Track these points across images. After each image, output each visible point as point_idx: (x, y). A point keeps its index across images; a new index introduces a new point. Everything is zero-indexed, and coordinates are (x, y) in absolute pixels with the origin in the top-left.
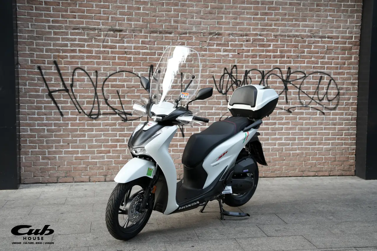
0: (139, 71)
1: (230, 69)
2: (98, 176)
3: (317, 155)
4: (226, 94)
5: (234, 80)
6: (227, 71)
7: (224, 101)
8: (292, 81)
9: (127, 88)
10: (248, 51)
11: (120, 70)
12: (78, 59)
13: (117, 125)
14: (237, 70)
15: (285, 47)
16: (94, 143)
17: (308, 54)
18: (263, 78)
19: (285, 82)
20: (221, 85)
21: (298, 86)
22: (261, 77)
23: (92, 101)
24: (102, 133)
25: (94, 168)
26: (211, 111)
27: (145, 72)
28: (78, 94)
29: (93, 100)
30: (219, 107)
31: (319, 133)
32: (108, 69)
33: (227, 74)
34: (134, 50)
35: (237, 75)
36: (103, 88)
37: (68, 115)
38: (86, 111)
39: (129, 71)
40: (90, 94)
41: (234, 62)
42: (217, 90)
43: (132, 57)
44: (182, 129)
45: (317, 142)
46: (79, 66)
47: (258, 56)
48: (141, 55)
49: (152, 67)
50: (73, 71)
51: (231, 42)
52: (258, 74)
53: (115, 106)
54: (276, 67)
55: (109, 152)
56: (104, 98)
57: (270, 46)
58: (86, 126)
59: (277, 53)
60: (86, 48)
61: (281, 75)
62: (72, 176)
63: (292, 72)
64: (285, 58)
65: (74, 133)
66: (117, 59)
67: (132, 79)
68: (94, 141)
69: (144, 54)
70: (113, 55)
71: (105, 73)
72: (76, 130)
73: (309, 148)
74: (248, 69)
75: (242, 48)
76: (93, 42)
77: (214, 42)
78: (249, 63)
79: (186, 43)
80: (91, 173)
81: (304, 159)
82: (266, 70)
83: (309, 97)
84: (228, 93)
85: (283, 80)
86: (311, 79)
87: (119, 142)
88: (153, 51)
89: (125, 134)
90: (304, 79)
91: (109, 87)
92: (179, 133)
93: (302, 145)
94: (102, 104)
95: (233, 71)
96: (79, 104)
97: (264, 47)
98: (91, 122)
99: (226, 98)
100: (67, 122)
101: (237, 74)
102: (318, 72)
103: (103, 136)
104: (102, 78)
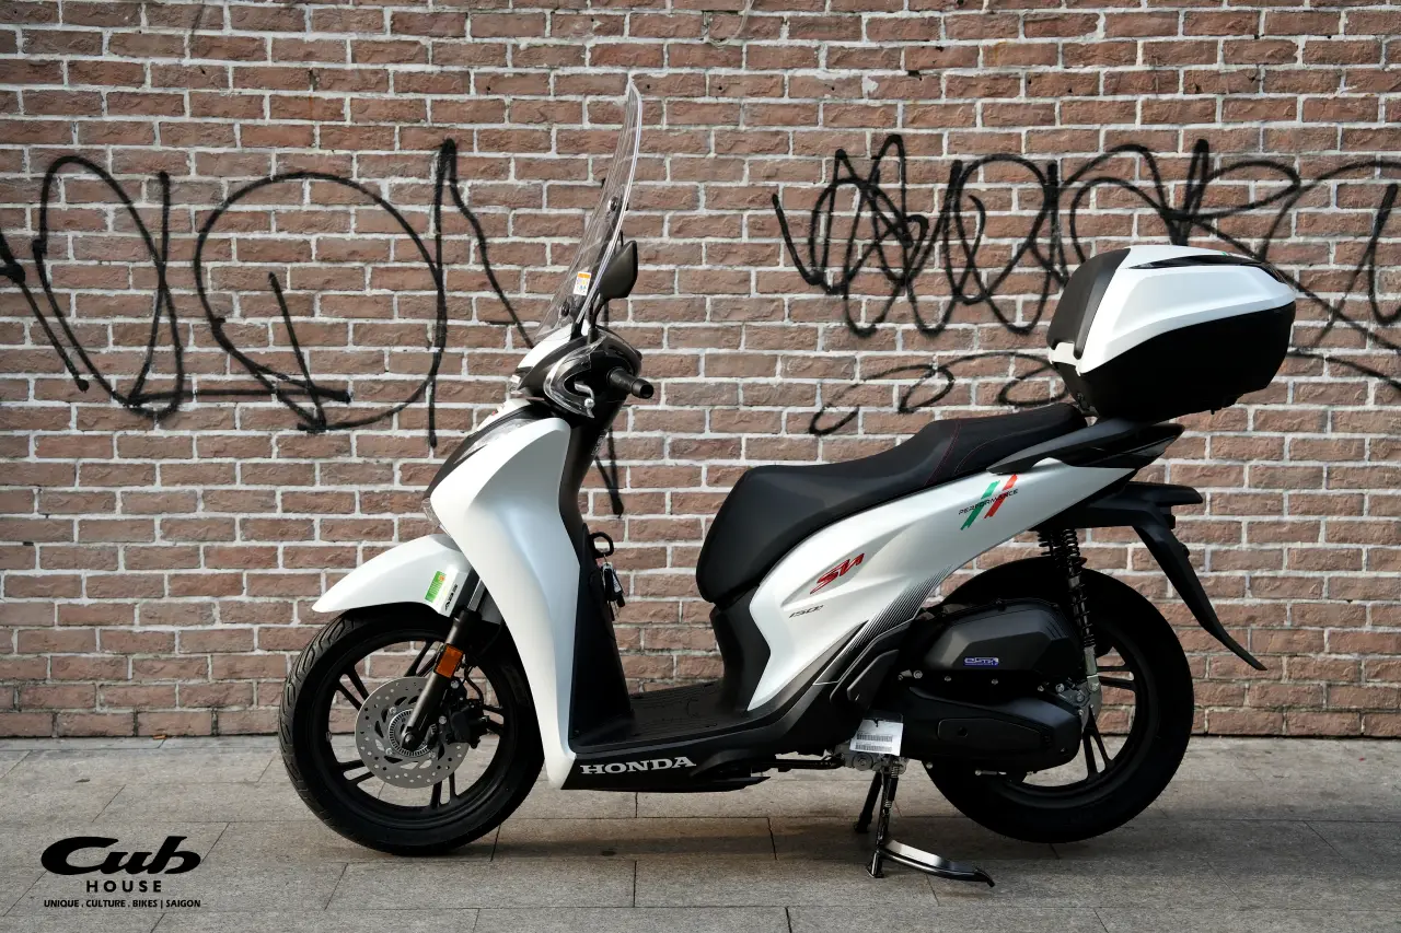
0: (383, 176)
1: (869, 155)
2: (178, 709)
3: (1363, 620)
4: (843, 288)
5: (889, 215)
6: (851, 169)
7: (833, 325)
8: (1220, 216)
9: (324, 260)
10: (969, 58)
11: (283, 171)
12: (65, 114)
13: (276, 450)
14: (903, 164)
15: (1181, 29)
16: (159, 543)
17: (1313, 67)
18: (1051, 201)
19: (1176, 223)
20: (820, 240)
21: (1254, 243)
22: (1041, 198)
23: (142, 326)
24: (199, 489)
25: (162, 665)
26: (762, 380)
27: (413, 180)
28: (74, 293)
29: (150, 320)
30: (805, 358)
31: (1377, 500)
32: (224, 162)
33: (851, 186)
34: (355, 66)
35: (903, 191)
36: (197, 261)
37: (26, 398)
38: (113, 379)
39: (334, 172)
40: (132, 292)
41: (889, 118)
42: (795, 269)
43: (347, 102)
44: (608, 472)
45: (1365, 548)
46: (76, 146)
47: (1023, 83)
48: (391, 90)
49: (449, 150)
50: (42, 175)
51: (871, 10)
52: (1021, 182)
53: (262, 351)
54: (1125, 140)
55: (234, 586)
56: (202, 311)
57: (1089, 24)
58: (116, 452)
59: (1133, 61)
60: (108, 57)
61: (1151, 184)
62: (48, 704)
63: (1217, 166)
64: (1176, 91)
65: (55, 489)
66: (267, 113)
67: (348, 214)
68: (158, 532)
69: (406, 83)
70: (248, 92)
71: (210, 184)
72: (67, 475)
73: (1321, 581)
74: (967, 158)
75: (933, 43)
76: (144, 26)
77: (777, 14)
78: (969, 120)
79: (627, 20)
80: (143, 691)
81: (1290, 642)
82: (1067, 161)
83: (1319, 301)
84: (853, 285)
85: (1166, 213)
86: (1327, 205)
87: (283, 536)
88: (456, 69)
89: (317, 494)
90: (1289, 206)
91: (228, 256)
92: (596, 495)
93: (1279, 566)
94: (198, 343)
95: (880, 166)
96: (80, 341)
97: (1057, 35)
98: (142, 433)
99: (847, 310)
100: (17, 433)
101: (905, 181)
102: (1373, 163)
103: (201, 506)
104: (194, 208)
